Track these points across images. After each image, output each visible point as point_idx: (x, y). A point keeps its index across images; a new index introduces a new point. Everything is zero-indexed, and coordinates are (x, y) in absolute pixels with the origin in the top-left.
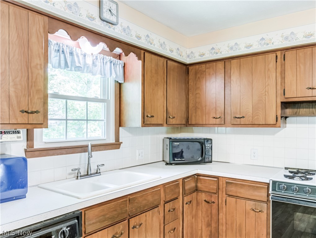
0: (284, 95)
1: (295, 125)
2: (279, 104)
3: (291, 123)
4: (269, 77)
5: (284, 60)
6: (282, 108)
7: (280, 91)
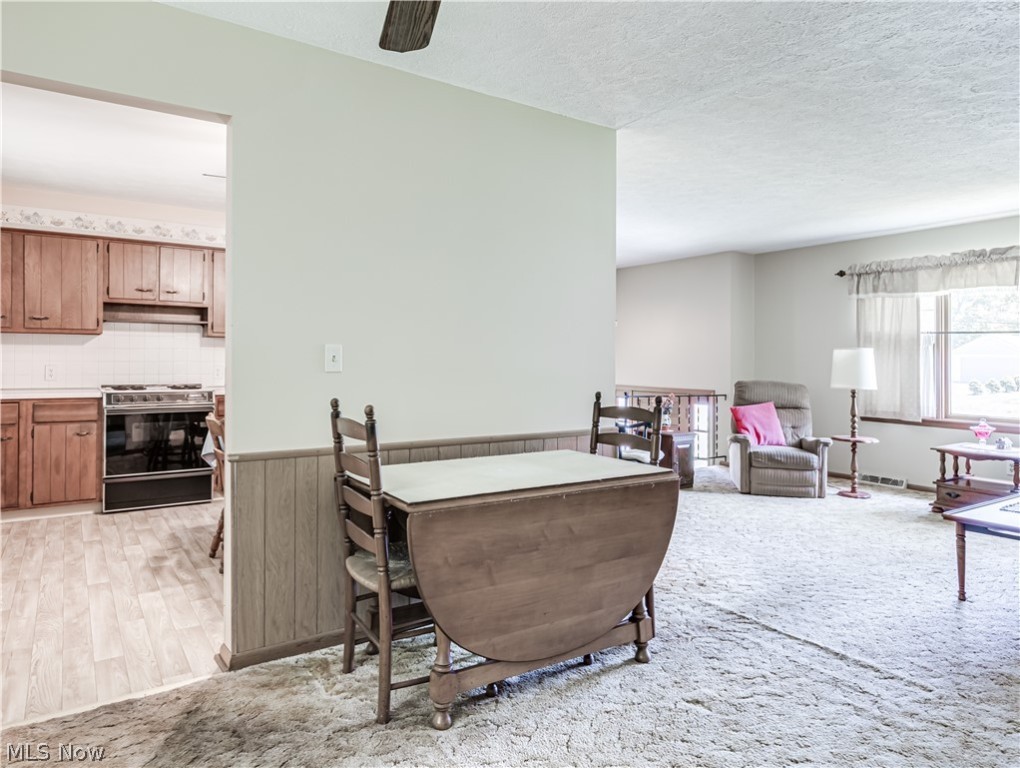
0: (108, 293)
1: (111, 333)
2: (101, 306)
3: (108, 329)
4: (87, 269)
5: (108, 251)
6: (105, 310)
7: (103, 289)
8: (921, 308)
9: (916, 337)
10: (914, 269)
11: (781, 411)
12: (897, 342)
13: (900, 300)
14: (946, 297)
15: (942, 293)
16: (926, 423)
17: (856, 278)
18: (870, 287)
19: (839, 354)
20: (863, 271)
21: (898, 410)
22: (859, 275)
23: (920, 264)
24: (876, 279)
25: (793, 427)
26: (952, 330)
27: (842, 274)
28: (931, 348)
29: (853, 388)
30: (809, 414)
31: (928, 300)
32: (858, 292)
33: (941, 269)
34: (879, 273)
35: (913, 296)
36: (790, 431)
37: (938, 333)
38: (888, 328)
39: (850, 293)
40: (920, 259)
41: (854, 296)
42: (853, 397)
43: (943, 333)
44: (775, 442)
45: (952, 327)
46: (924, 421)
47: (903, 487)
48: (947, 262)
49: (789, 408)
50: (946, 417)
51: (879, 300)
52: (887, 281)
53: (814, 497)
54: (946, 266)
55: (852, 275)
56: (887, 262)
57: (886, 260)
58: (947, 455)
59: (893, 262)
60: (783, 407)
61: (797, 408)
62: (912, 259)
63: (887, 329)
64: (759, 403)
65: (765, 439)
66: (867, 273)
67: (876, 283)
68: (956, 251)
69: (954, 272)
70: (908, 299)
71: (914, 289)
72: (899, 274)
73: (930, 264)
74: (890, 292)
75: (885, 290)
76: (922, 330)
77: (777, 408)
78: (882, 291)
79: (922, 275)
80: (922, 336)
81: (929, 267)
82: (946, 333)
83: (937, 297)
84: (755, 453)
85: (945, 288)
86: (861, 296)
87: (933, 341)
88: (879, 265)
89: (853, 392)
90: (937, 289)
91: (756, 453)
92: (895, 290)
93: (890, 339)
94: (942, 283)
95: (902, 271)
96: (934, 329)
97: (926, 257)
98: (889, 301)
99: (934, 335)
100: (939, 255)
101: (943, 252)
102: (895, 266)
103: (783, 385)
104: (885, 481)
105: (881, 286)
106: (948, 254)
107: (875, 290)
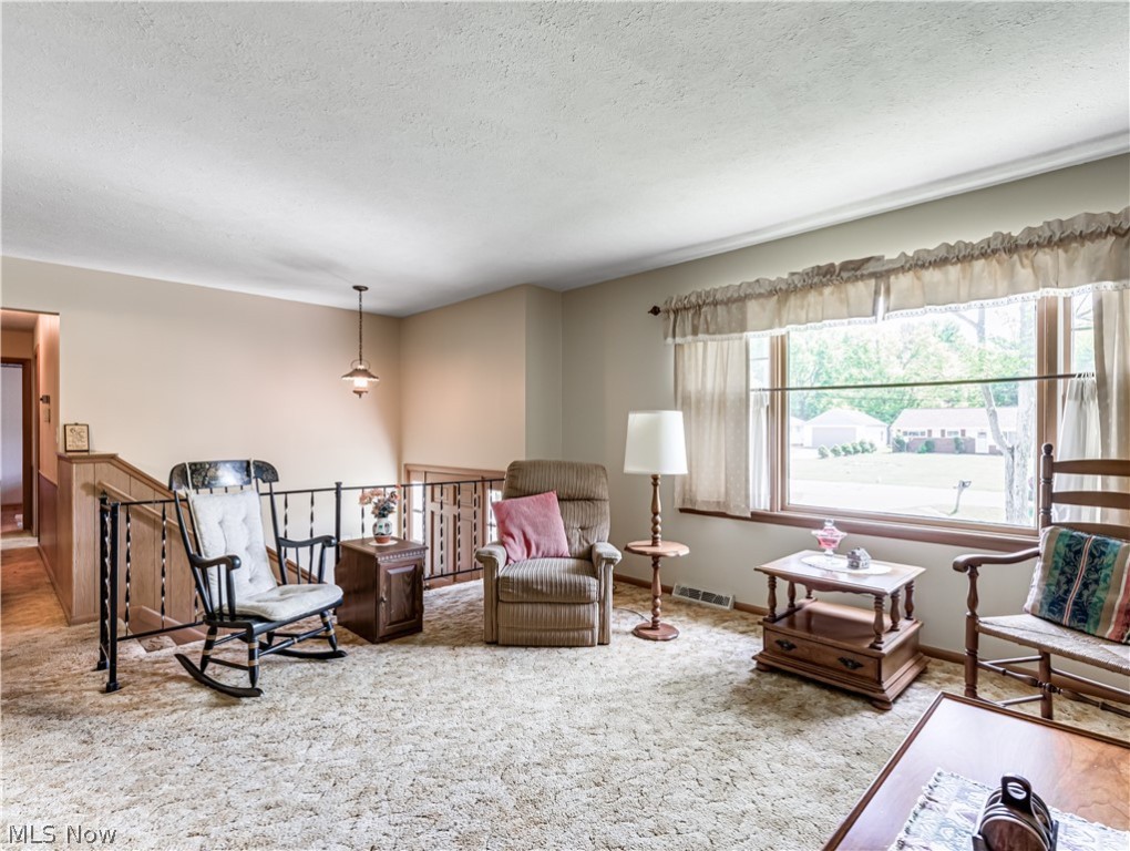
8: (751, 357)
9: (744, 396)
10: (742, 299)
11: (569, 505)
12: (722, 403)
13: (725, 343)
14: (782, 337)
15: (778, 332)
16: (757, 517)
17: (672, 317)
18: (689, 328)
19: (636, 420)
20: (680, 305)
21: (722, 499)
22: (676, 312)
23: (749, 291)
24: (697, 317)
25: (582, 528)
26: (791, 386)
27: (655, 311)
28: (764, 411)
29: (654, 472)
30: (607, 507)
31: (759, 343)
32: (674, 336)
33: (776, 297)
34: (700, 306)
35: (741, 338)
36: (577, 534)
37: (772, 390)
38: (711, 384)
39: (666, 338)
40: (749, 284)
41: (670, 340)
42: (655, 485)
43: (779, 389)
44: (552, 553)
45: (792, 383)
46: (753, 514)
47: (728, 608)
48: (784, 287)
49: (578, 499)
50: (782, 509)
51: (700, 345)
52: (709, 319)
53: (592, 645)
54: (783, 293)
55: (668, 312)
56: (709, 292)
57: (708, 289)
58: (778, 579)
59: (716, 290)
60: (570, 499)
61: (589, 499)
62: (740, 286)
63: (709, 386)
64: (536, 494)
65: (538, 549)
66: (685, 309)
67: (696, 322)
68: (794, 271)
69: (793, 301)
70: (733, 343)
71: (742, 327)
72: (724, 307)
73: (762, 291)
74: (714, 333)
75: (707, 331)
76: (752, 386)
77: (560, 500)
78: (704, 333)
79: (753, 307)
80: (752, 394)
81: (760, 295)
82: (784, 389)
83: (772, 338)
84: (504, 578)
85: (781, 326)
86: (679, 340)
87: (767, 402)
88: (699, 296)
89: (655, 478)
90: (770, 327)
91: (506, 579)
92: (719, 331)
93: (713, 401)
94: (777, 319)
95: (728, 302)
96: (767, 386)
97: (758, 281)
98: (712, 346)
99: (768, 393)
100: (773, 278)
101: (778, 273)
102: (719, 297)
103: (571, 466)
104: (707, 597)
105: (702, 327)
106: (786, 276)
107: (695, 332)
